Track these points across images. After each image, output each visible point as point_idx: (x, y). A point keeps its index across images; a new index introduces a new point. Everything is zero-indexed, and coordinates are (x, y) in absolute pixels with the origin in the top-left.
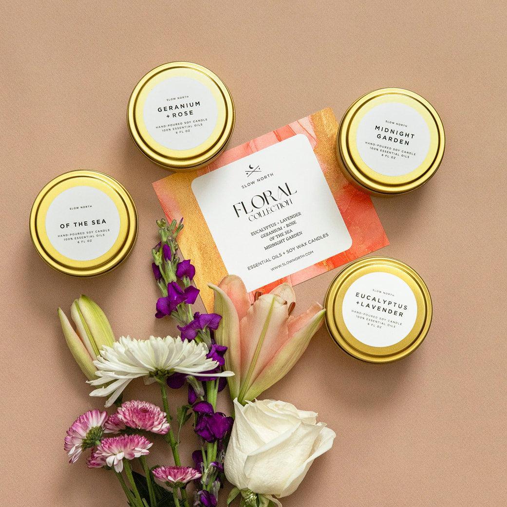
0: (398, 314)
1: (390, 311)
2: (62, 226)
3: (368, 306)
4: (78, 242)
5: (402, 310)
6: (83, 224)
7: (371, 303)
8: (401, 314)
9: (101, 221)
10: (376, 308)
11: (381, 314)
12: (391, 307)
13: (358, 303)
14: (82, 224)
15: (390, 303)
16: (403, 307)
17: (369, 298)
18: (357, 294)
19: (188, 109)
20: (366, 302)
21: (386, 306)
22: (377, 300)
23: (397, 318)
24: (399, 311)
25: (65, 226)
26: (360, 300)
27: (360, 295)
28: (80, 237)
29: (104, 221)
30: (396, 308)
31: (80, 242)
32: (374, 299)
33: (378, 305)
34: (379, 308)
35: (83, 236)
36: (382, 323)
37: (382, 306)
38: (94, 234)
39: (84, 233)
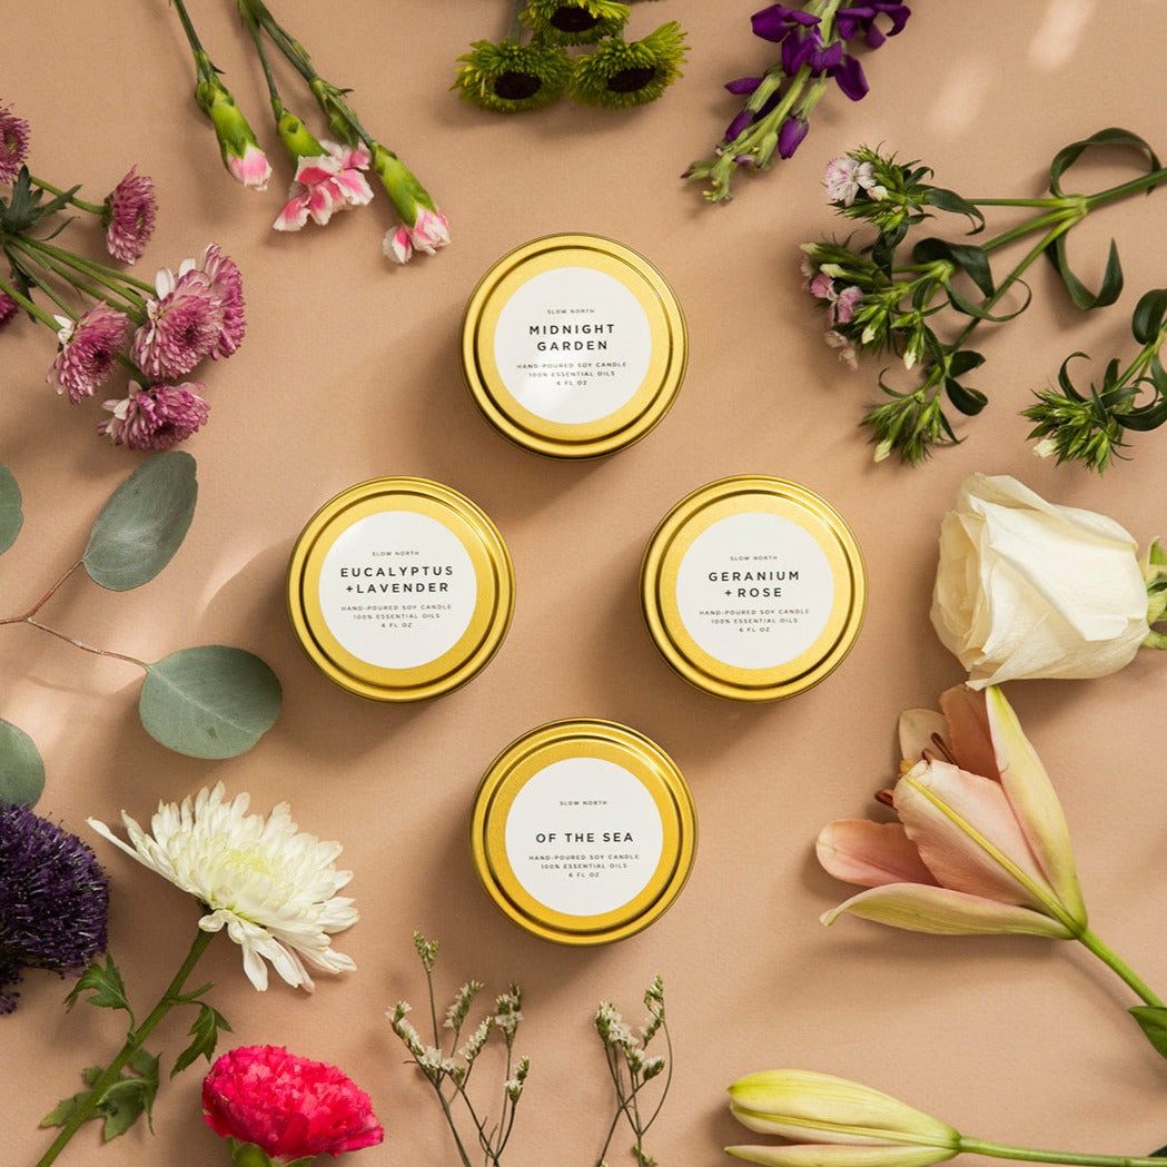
0: (437, 587)
1: (420, 588)
2: (540, 838)
3: (372, 588)
4: (570, 875)
5: (443, 578)
6: (585, 838)
7: (377, 581)
8: (444, 587)
9: (622, 837)
10: (390, 588)
11: (403, 598)
12: (419, 578)
13: (350, 589)
14: (582, 838)
15: (414, 571)
16: (444, 571)
17: (369, 572)
18: (343, 573)
19: (771, 584)
20: (364, 582)
21: (408, 579)
22: (386, 572)
23: (438, 597)
24: (438, 580)
25: (547, 838)
26: (352, 581)
27: (349, 572)
28: (574, 864)
29: (628, 837)
30: (431, 578)
31: (574, 875)
32: (381, 572)
33: (390, 581)
34: (395, 588)
35: (583, 862)
36: (411, 616)
37: (401, 580)
38: (606, 862)
39: (583, 858)
